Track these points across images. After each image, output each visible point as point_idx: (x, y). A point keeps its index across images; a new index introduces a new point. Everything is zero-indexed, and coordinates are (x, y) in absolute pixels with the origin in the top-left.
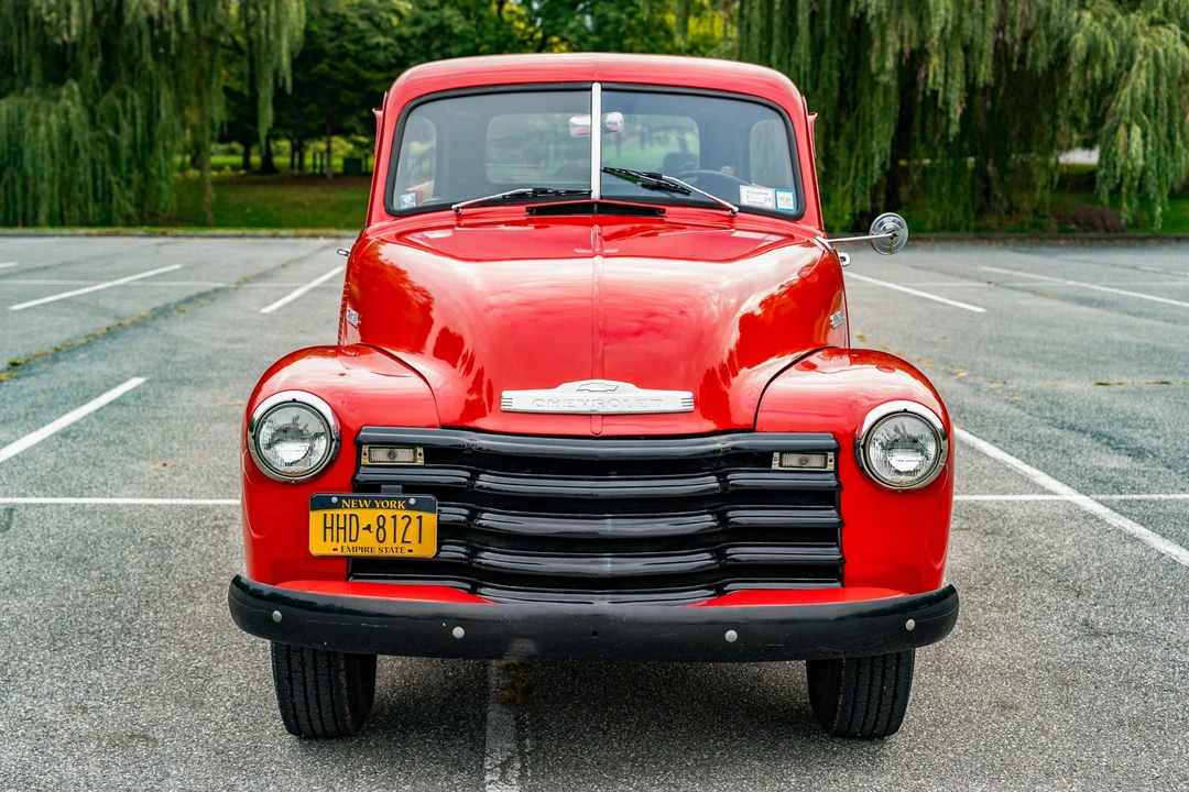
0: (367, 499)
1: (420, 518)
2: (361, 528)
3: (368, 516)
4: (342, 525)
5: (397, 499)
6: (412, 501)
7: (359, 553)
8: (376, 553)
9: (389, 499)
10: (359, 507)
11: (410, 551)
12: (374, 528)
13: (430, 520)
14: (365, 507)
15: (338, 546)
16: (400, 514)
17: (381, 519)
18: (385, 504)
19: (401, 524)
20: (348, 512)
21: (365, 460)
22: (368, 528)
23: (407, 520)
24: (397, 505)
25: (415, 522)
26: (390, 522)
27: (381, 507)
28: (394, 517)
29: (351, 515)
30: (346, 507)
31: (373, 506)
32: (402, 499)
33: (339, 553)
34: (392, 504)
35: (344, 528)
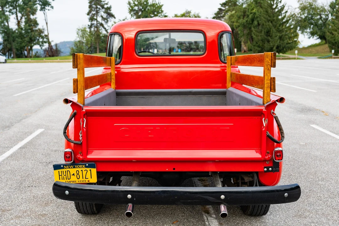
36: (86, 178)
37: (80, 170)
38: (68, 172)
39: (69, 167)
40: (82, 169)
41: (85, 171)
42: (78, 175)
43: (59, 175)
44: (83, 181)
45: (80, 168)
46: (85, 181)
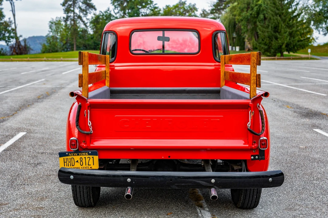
36: (88, 165)
37: (83, 157)
38: (73, 159)
39: (74, 154)
40: (85, 156)
41: (88, 158)
42: (81, 162)
43: (64, 162)
44: (86, 168)
45: (83, 155)
46: (87, 168)
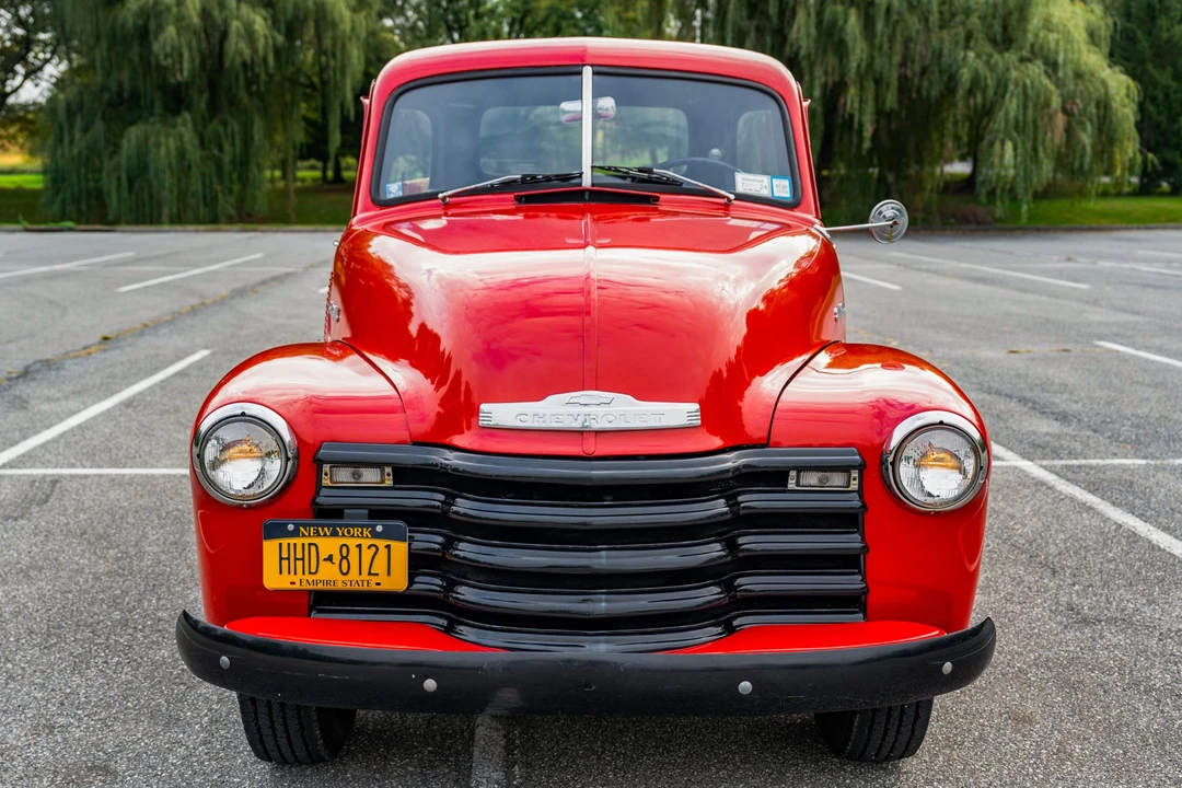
0: (328, 526)
1: (388, 547)
2: (321, 559)
3: (329, 545)
4: (299, 555)
5: (362, 526)
6: (379, 529)
7: (320, 586)
8: (340, 586)
9: (353, 526)
10: (319, 535)
11: (378, 584)
12: (337, 559)
13: (400, 550)
14: (325, 535)
15: (296, 579)
16: (366, 543)
17: (344, 549)
18: (349, 532)
19: (367, 554)
20: (307, 541)
21: (326, 481)
22: (330, 558)
23: (373, 549)
24: (362, 533)
25: (383, 552)
26: (354, 553)
27: (343, 535)
28: (359, 546)
29: (310, 545)
30: (304, 535)
31: (334, 534)
32: (367, 526)
33: (297, 586)
34: (356, 531)
35: (303, 559)
